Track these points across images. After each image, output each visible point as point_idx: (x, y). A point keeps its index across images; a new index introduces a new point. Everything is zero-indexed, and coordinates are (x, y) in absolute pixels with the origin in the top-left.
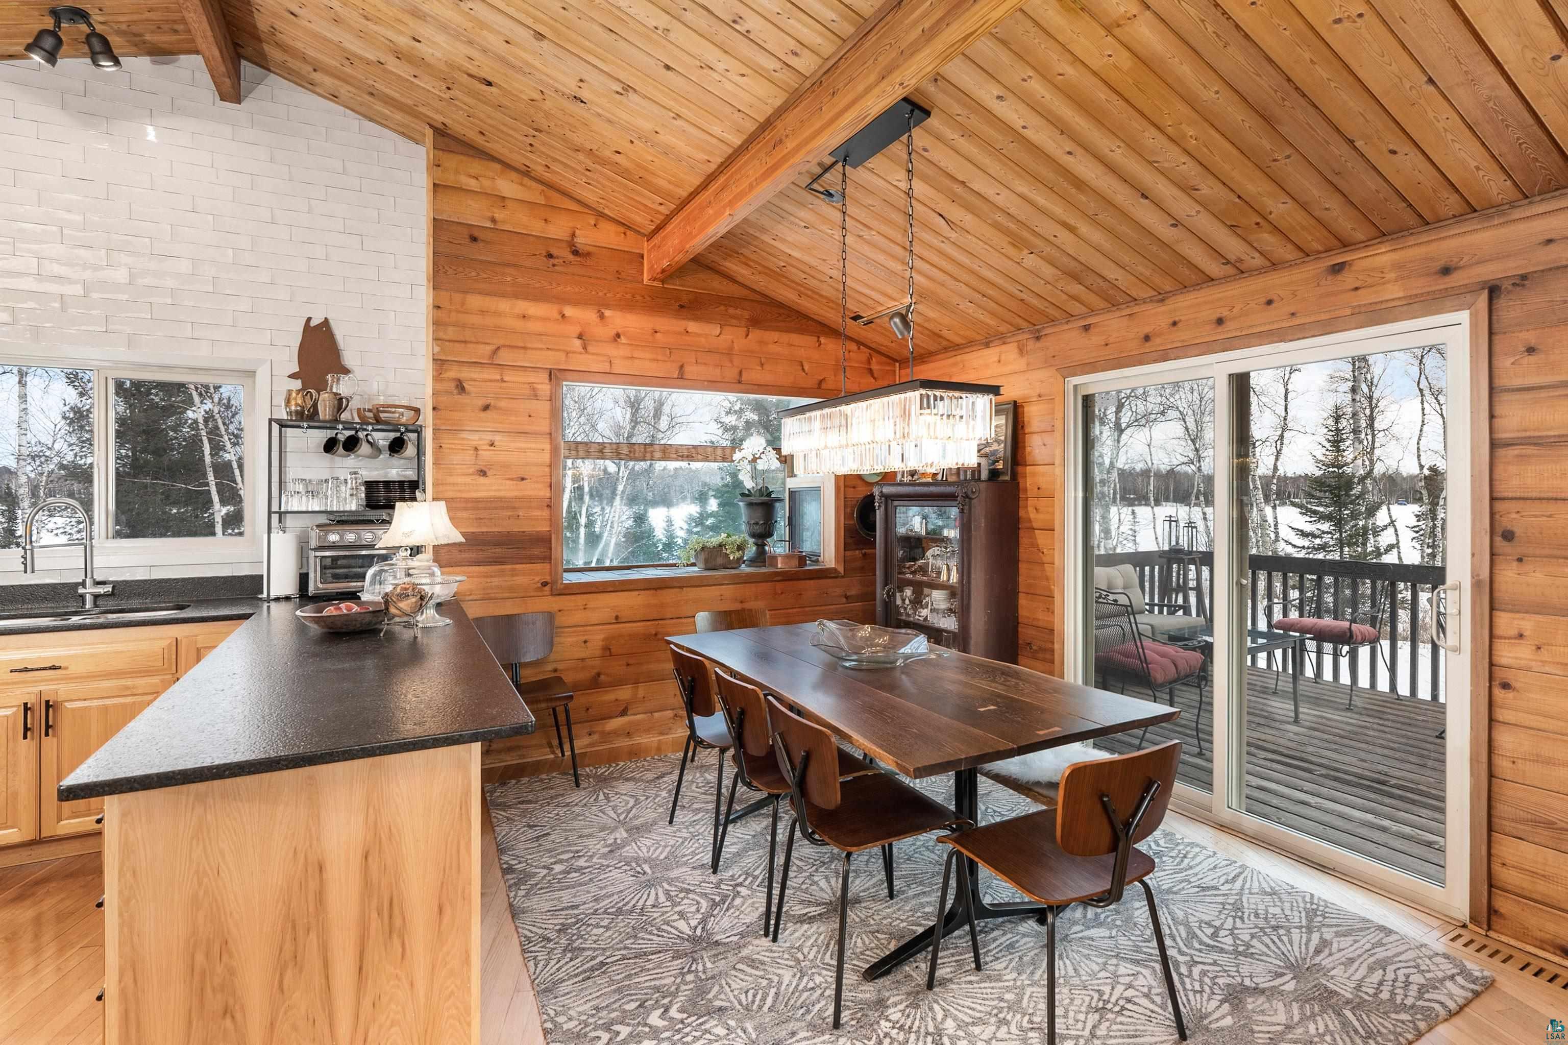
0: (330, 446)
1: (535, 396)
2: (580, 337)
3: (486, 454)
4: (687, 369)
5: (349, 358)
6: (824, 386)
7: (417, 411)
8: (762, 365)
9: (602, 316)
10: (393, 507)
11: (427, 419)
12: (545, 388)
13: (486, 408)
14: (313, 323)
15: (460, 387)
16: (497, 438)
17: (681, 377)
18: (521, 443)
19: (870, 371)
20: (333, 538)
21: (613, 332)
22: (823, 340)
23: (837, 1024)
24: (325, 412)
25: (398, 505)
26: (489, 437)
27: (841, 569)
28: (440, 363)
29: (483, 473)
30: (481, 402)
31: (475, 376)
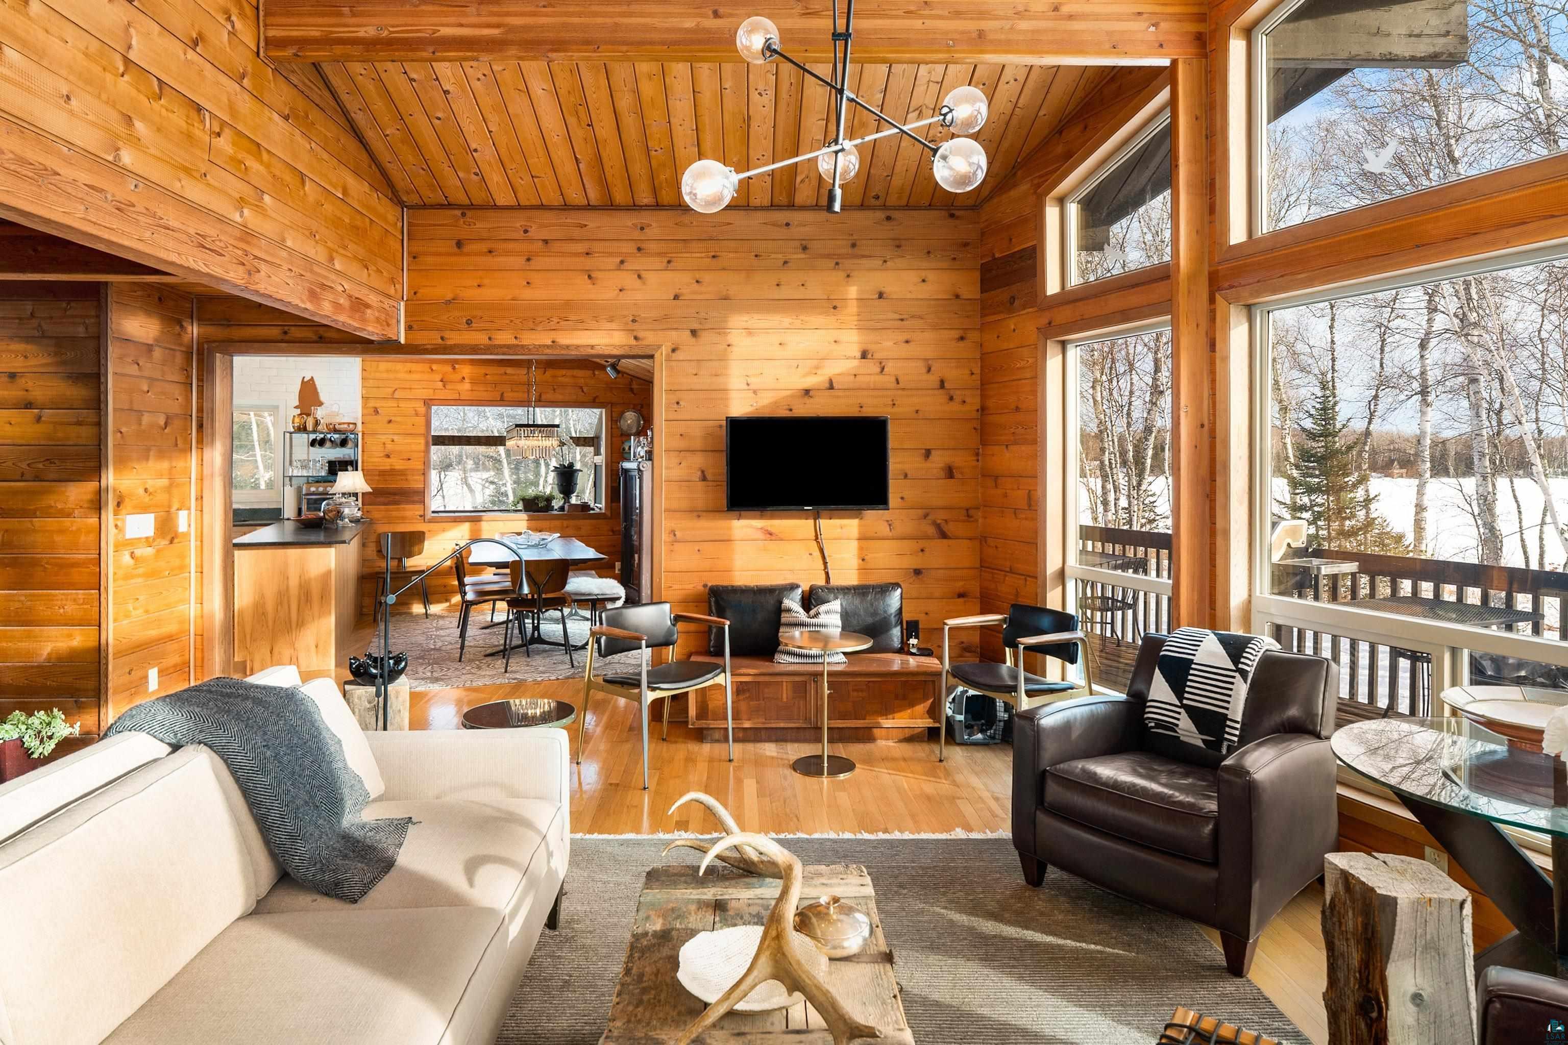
0: (313, 443)
1: (417, 415)
2: (442, 381)
3: (389, 446)
4: (505, 395)
5: (323, 397)
6: (597, 400)
7: (355, 424)
8: (554, 390)
9: (454, 368)
10: (337, 474)
11: (360, 427)
12: (422, 410)
13: (390, 422)
14: (305, 380)
15: (376, 411)
16: (396, 438)
17: (502, 399)
18: (409, 440)
19: (632, 390)
20: (313, 489)
21: (461, 377)
22: (597, 373)
23: (460, 661)
24: (310, 427)
25: (340, 473)
26: (391, 437)
27: (609, 514)
28: (365, 399)
29: (388, 456)
30: (388, 418)
31: (385, 405)
